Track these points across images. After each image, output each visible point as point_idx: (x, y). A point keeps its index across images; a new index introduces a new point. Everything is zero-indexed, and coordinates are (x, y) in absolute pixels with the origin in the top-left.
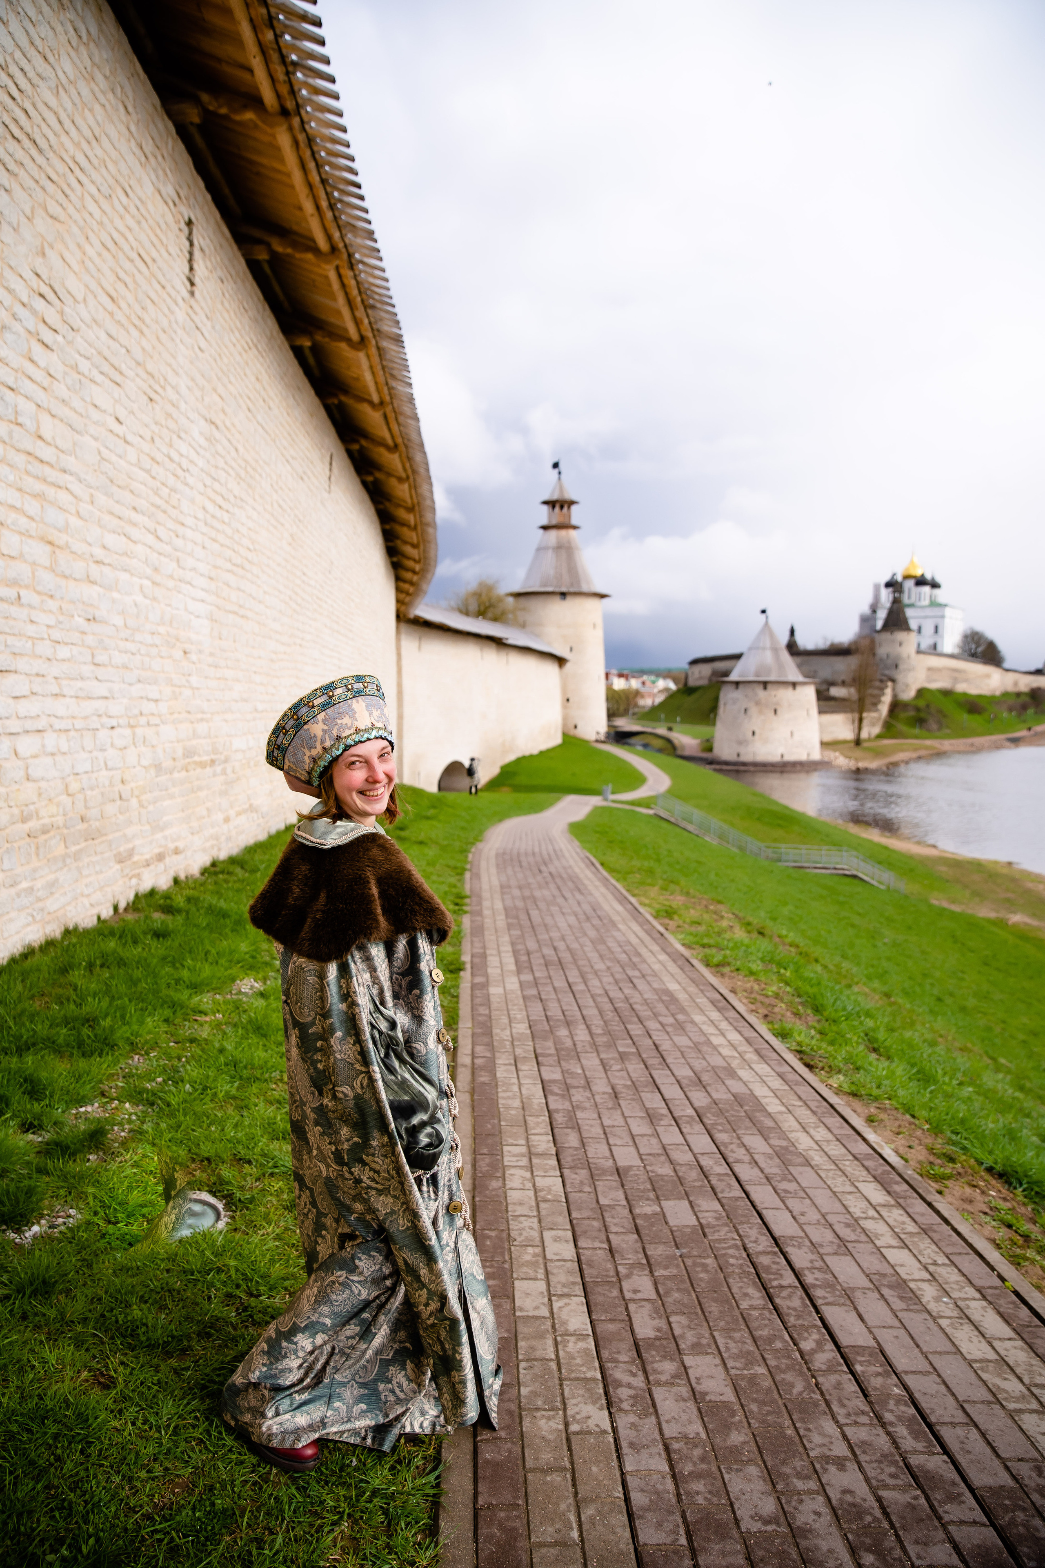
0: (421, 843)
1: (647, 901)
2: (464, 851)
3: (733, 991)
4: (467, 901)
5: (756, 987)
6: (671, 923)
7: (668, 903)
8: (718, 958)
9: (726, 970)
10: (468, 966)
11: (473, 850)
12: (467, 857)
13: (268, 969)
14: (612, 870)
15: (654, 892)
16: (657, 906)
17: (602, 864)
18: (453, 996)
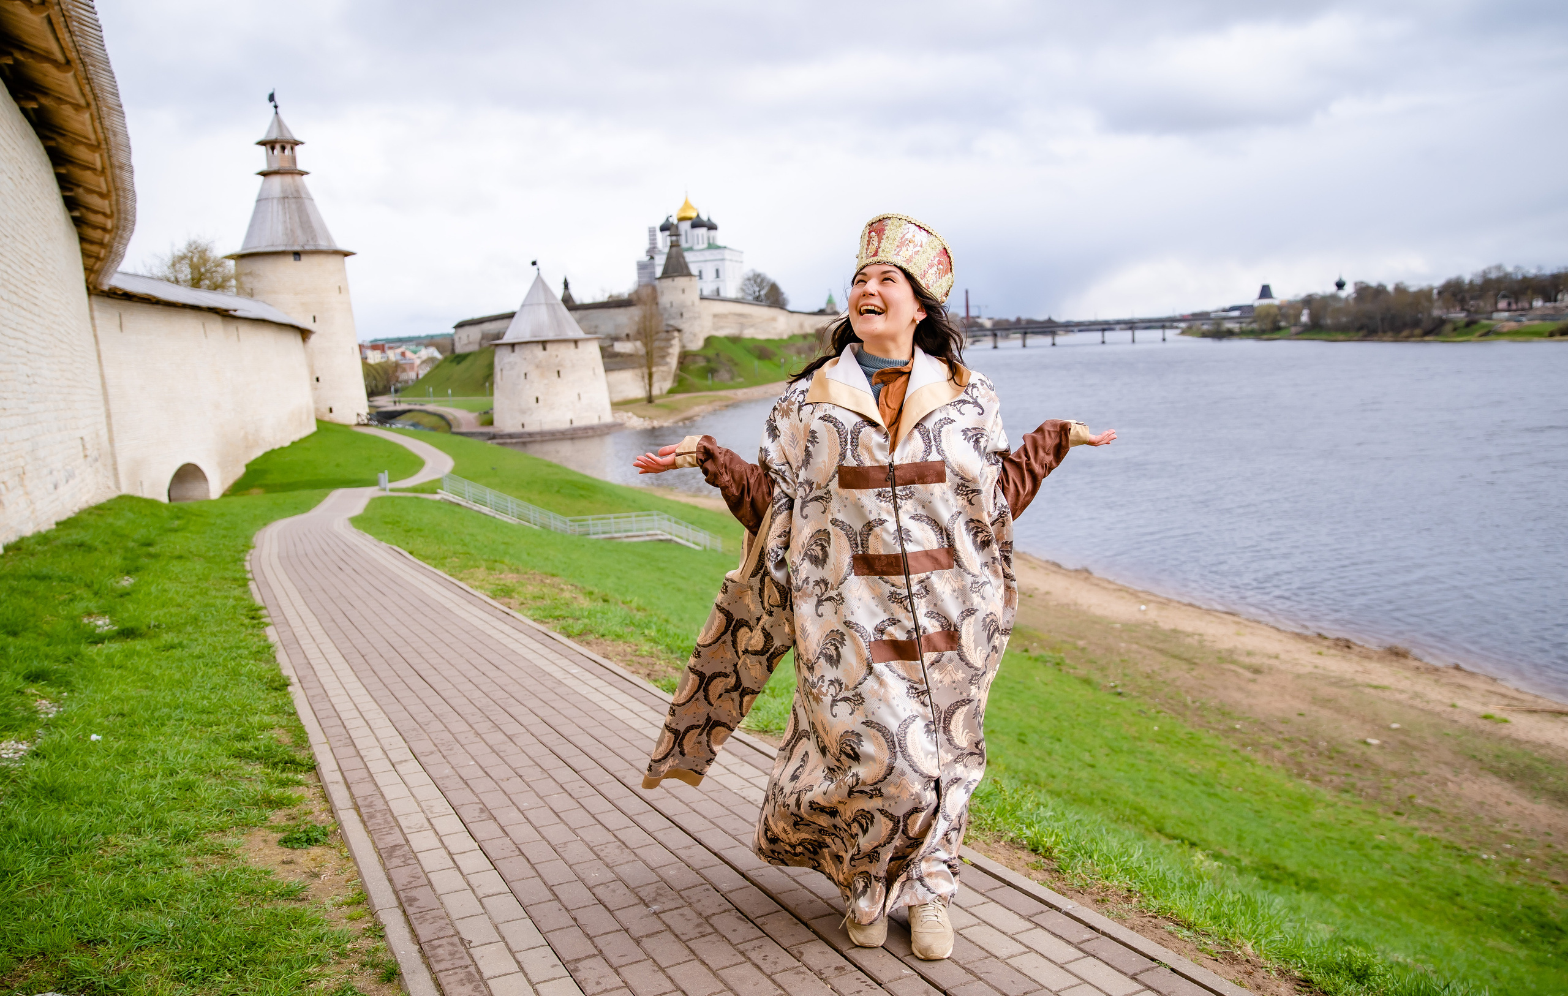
0: (180, 557)
1: (477, 584)
2: (238, 560)
3: (606, 656)
4: (264, 612)
5: (629, 650)
6: (512, 601)
7: (502, 582)
8: (578, 627)
9: (591, 638)
10: (294, 679)
11: (248, 558)
12: (243, 566)
13: (31, 725)
14: (425, 558)
15: (481, 573)
16: (493, 587)
17: (411, 553)
18: (290, 714)
